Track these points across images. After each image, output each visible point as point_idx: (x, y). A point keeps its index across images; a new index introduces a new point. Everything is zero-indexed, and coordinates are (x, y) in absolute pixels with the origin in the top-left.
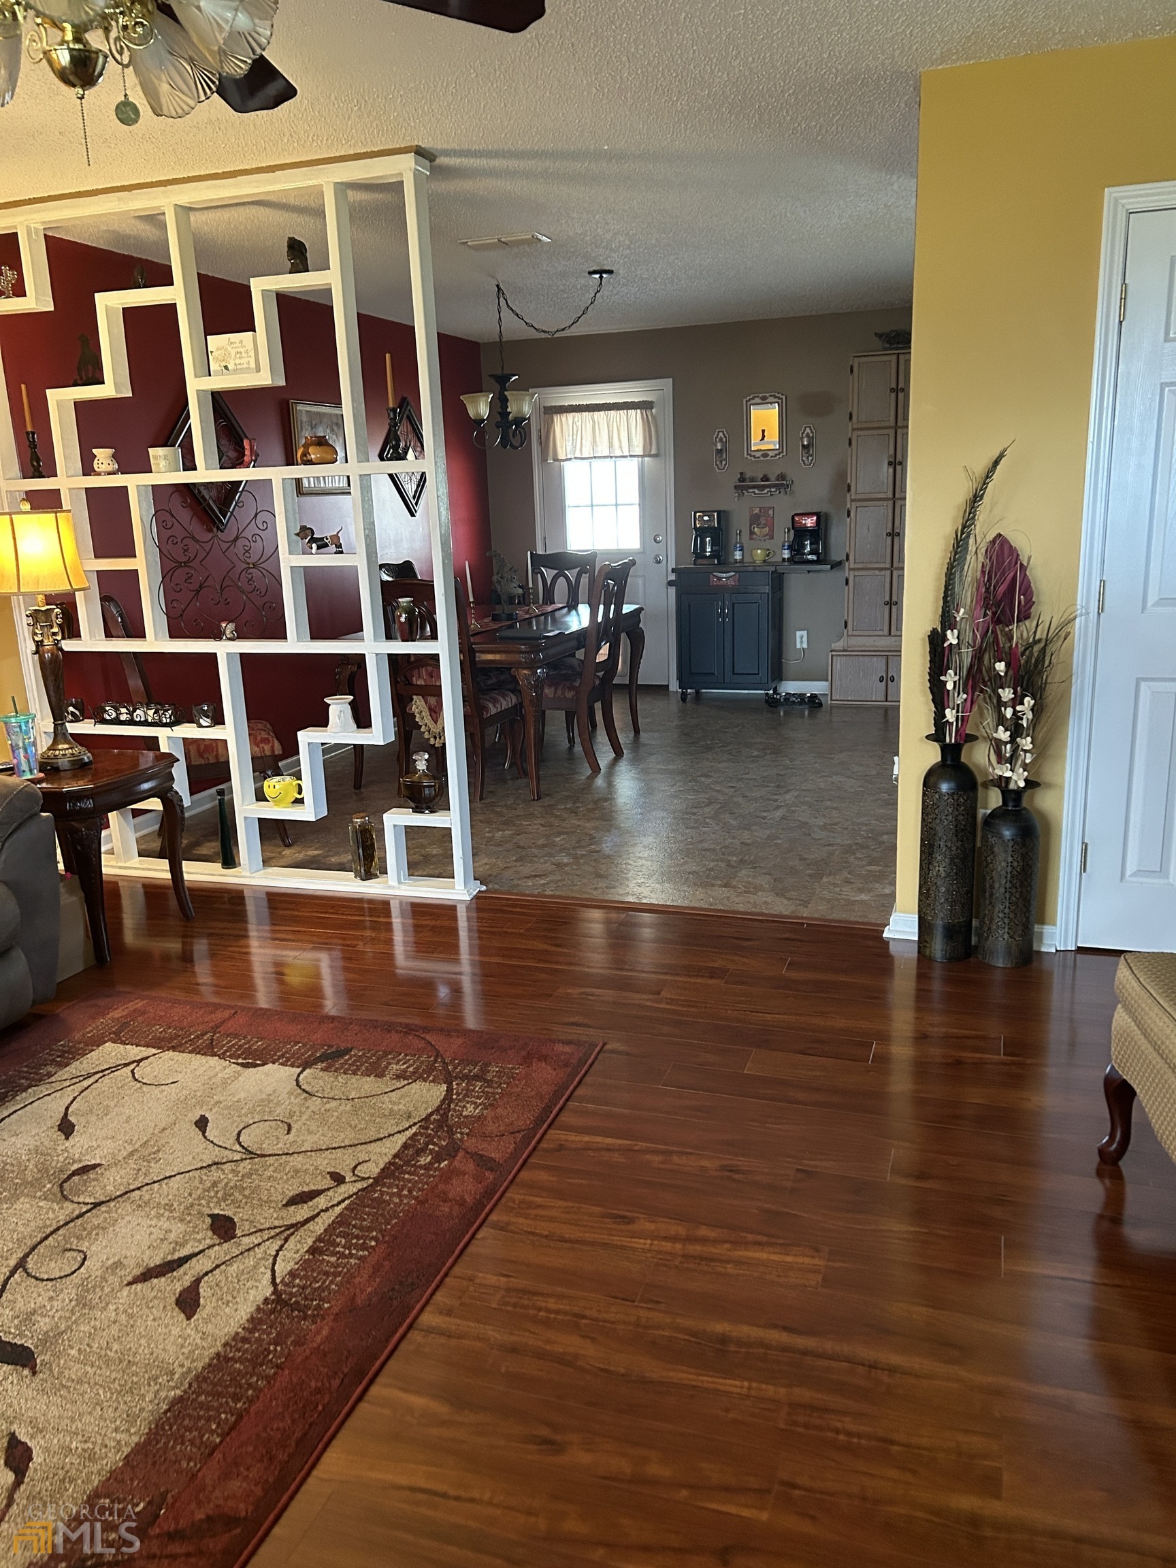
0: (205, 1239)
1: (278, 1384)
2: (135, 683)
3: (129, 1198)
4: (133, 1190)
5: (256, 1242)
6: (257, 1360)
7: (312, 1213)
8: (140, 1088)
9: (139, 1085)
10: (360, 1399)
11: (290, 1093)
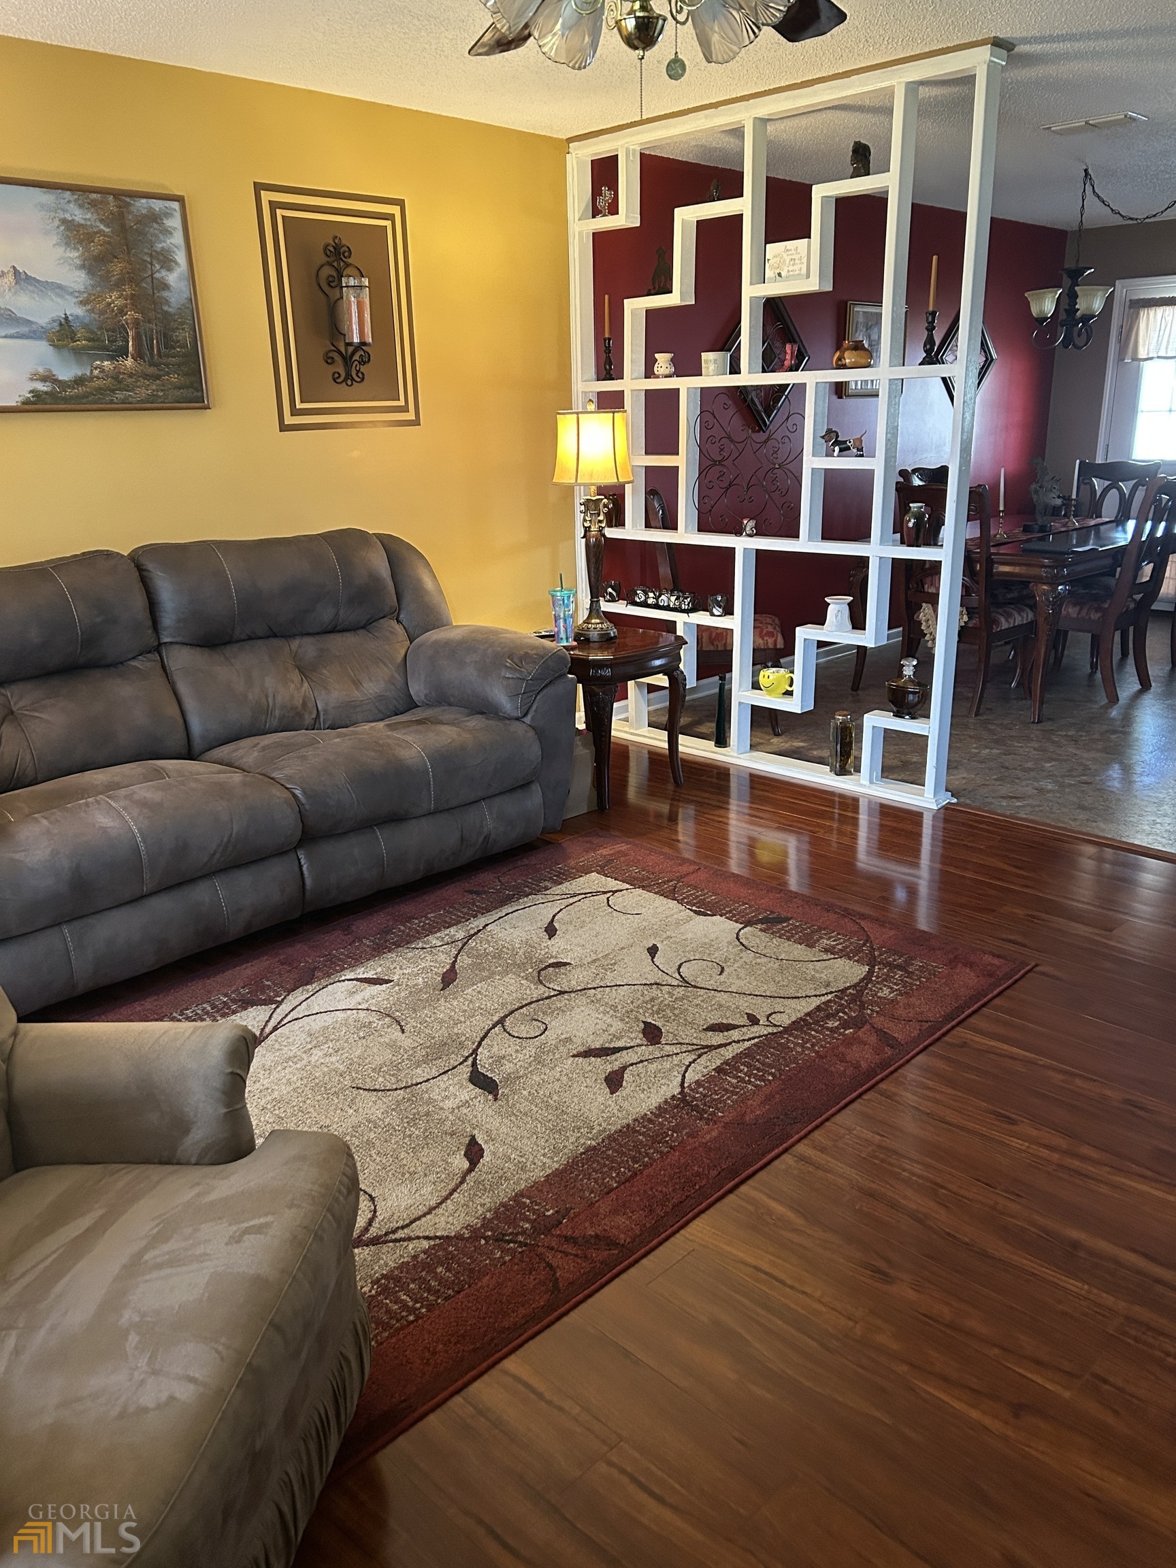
0: (636, 1039)
1: (669, 1160)
2: (664, 570)
3: (586, 993)
4: (590, 989)
5: (675, 1052)
6: (657, 1138)
7: (725, 1041)
8: (611, 912)
9: (610, 910)
10: (731, 1191)
11: (729, 943)
